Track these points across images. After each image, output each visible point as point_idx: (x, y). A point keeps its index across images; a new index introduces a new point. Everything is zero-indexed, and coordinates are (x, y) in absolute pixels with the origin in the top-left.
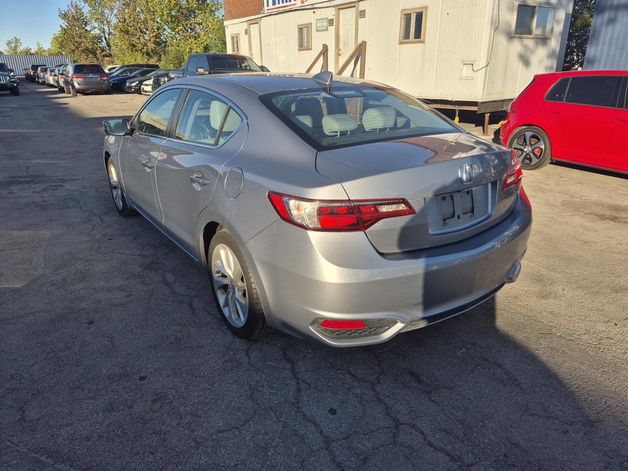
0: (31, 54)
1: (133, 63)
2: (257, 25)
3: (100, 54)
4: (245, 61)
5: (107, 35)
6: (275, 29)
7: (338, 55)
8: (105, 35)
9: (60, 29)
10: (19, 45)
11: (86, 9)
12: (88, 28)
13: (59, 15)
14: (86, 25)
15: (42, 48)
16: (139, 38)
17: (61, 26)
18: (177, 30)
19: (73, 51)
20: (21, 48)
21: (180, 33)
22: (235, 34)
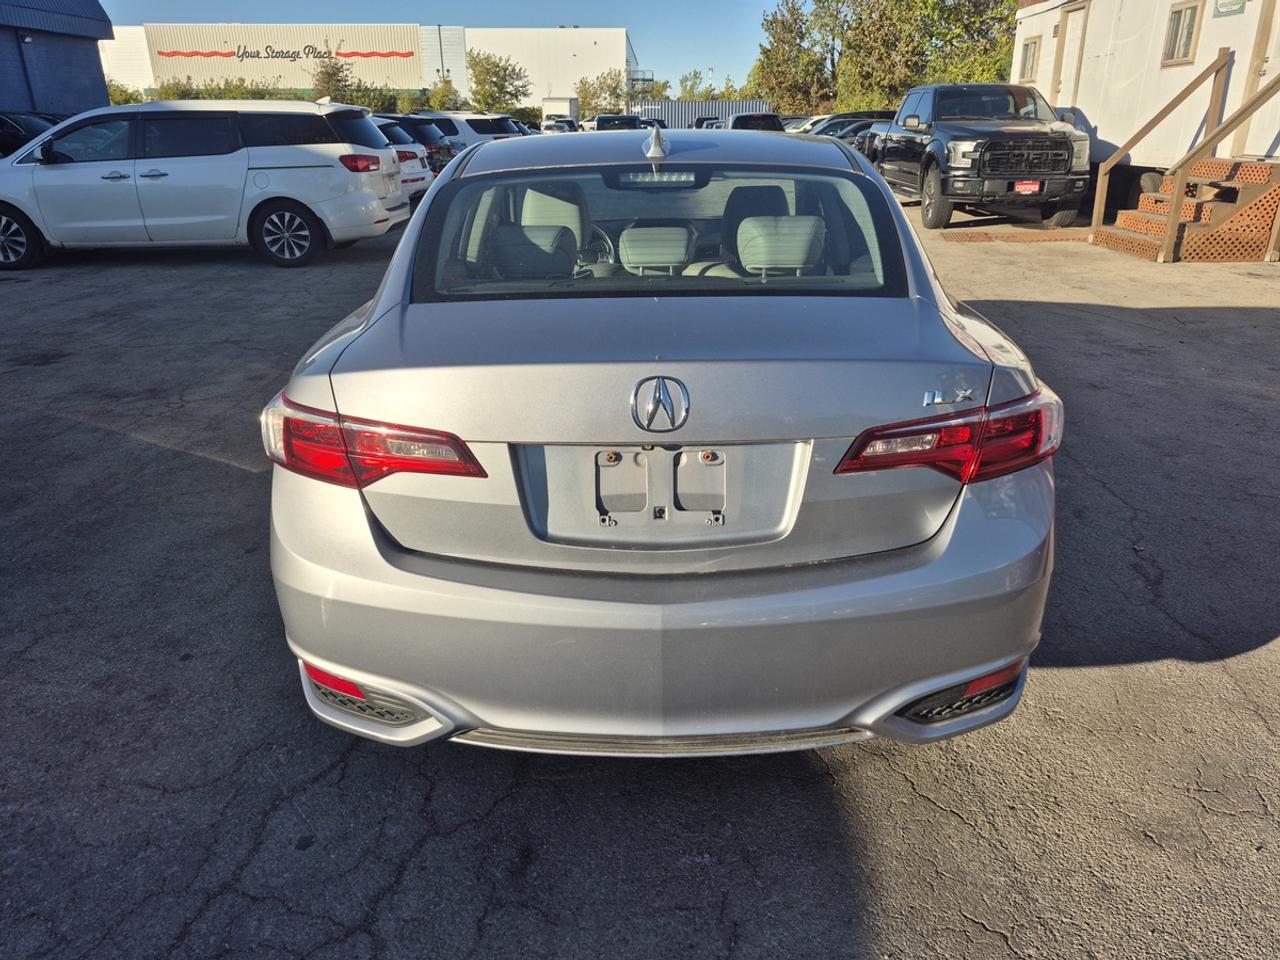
0: (714, 98)
1: (864, 108)
2: (1082, 13)
3: (817, 93)
4: (1029, 100)
5: (836, 55)
6: (1119, 19)
7: (1258, 72)
8: (832, 55)
9: (759, 50)
10: (698, 81)
11: (808, 8)
12: (806, 44)
13: (763, 24)
14: (802, 38)
15: (732, 86)
16: (881, 59)
17: (761, 46)
18: (949, 37)
19: (772, 89)
20: (702, 88)
21: (954, 42)
22: (1031, 38)
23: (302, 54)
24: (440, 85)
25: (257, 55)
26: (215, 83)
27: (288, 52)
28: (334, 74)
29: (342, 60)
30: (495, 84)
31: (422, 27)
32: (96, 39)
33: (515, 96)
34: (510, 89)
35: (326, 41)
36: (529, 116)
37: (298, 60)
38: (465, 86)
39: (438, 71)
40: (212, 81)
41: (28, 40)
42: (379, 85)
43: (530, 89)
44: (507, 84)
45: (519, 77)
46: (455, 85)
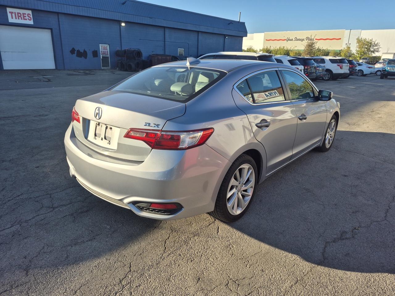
23: (305, 40)
24: (346, 48)
25: (292, 40)
26: (277, 48)
27: (301, 39)
28: (312, 45)
29: (315, 41)
30: (366, 48)
31: (346, 31)
32: (243, 37)
33: (373, 52)
34: (372, 49)
35: (311, 36)
36: (377, 58)
37: (303, 41)
38: (354, 49)
39: (346, 44)
40: (276, 47)
41: (227, 37)
42: (324, 48)
43: (380, 49)
44: (371, 48)
45: (376, 45)
46: (351, 49)
